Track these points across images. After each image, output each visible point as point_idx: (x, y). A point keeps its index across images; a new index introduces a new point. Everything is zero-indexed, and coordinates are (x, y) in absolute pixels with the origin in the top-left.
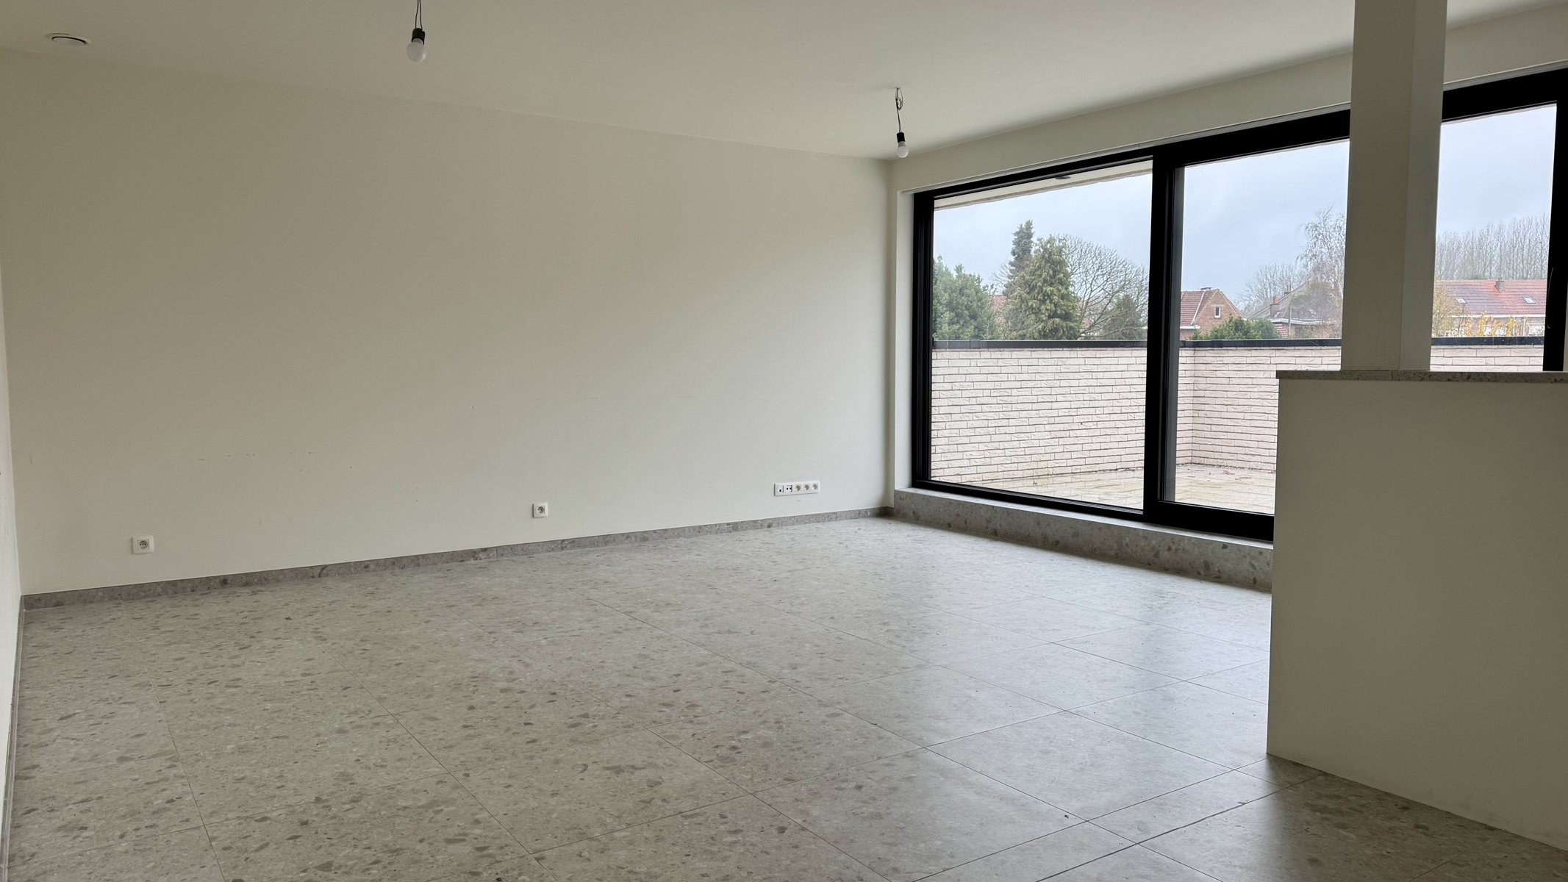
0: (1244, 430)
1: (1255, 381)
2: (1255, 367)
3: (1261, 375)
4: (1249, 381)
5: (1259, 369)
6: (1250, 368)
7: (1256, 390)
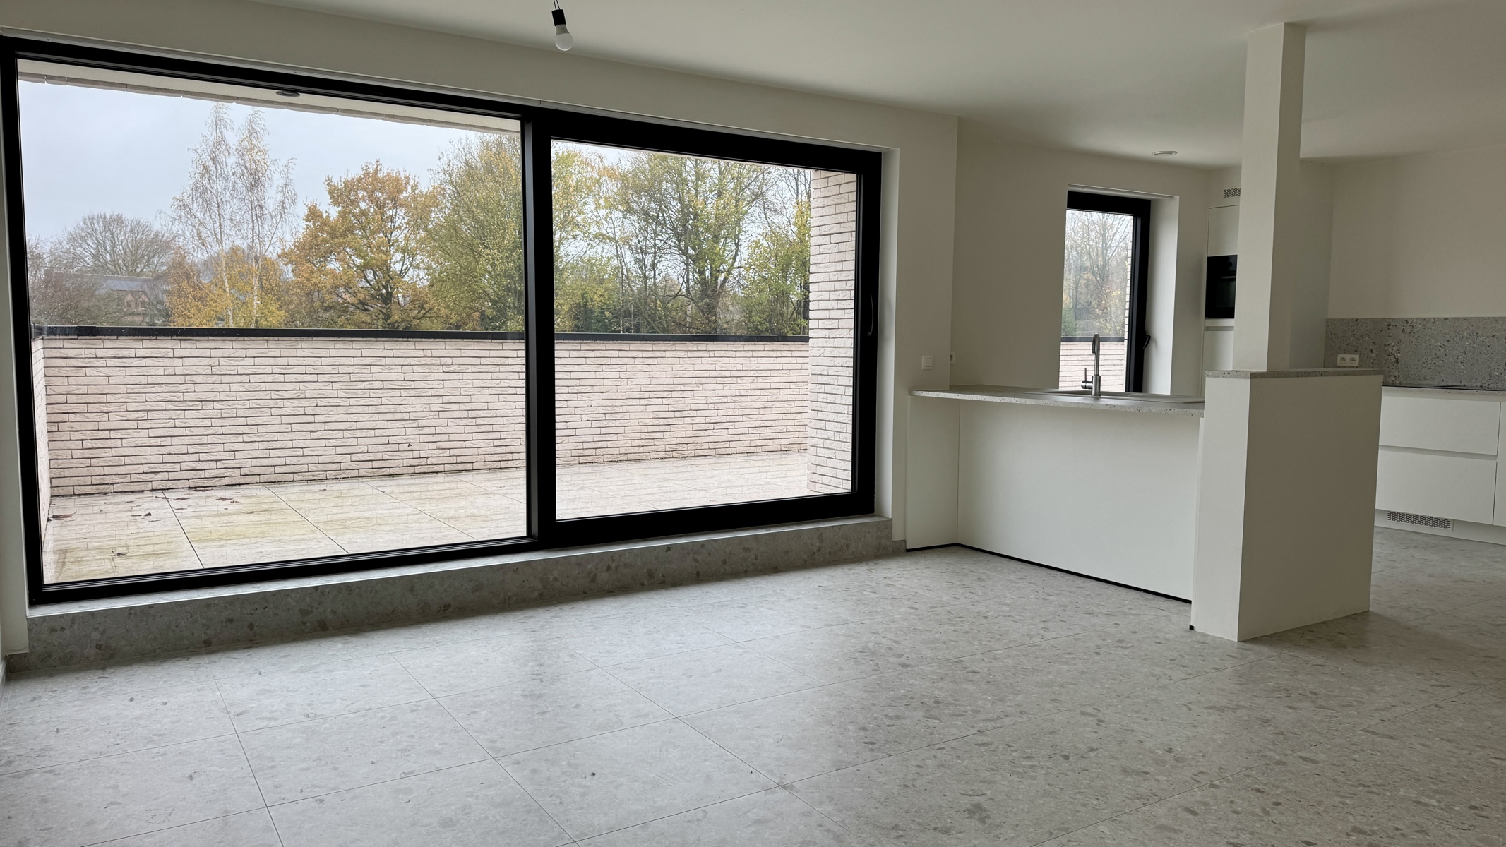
0: (139, 442)
1: (150, 379)
2: (149, 361)
3: (161, 371)
4: (143, 380)
5: (157, 364)
6: (142, 362)
7: (154, 390)
